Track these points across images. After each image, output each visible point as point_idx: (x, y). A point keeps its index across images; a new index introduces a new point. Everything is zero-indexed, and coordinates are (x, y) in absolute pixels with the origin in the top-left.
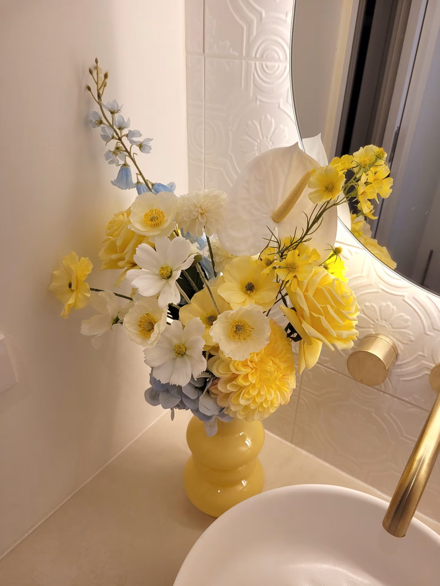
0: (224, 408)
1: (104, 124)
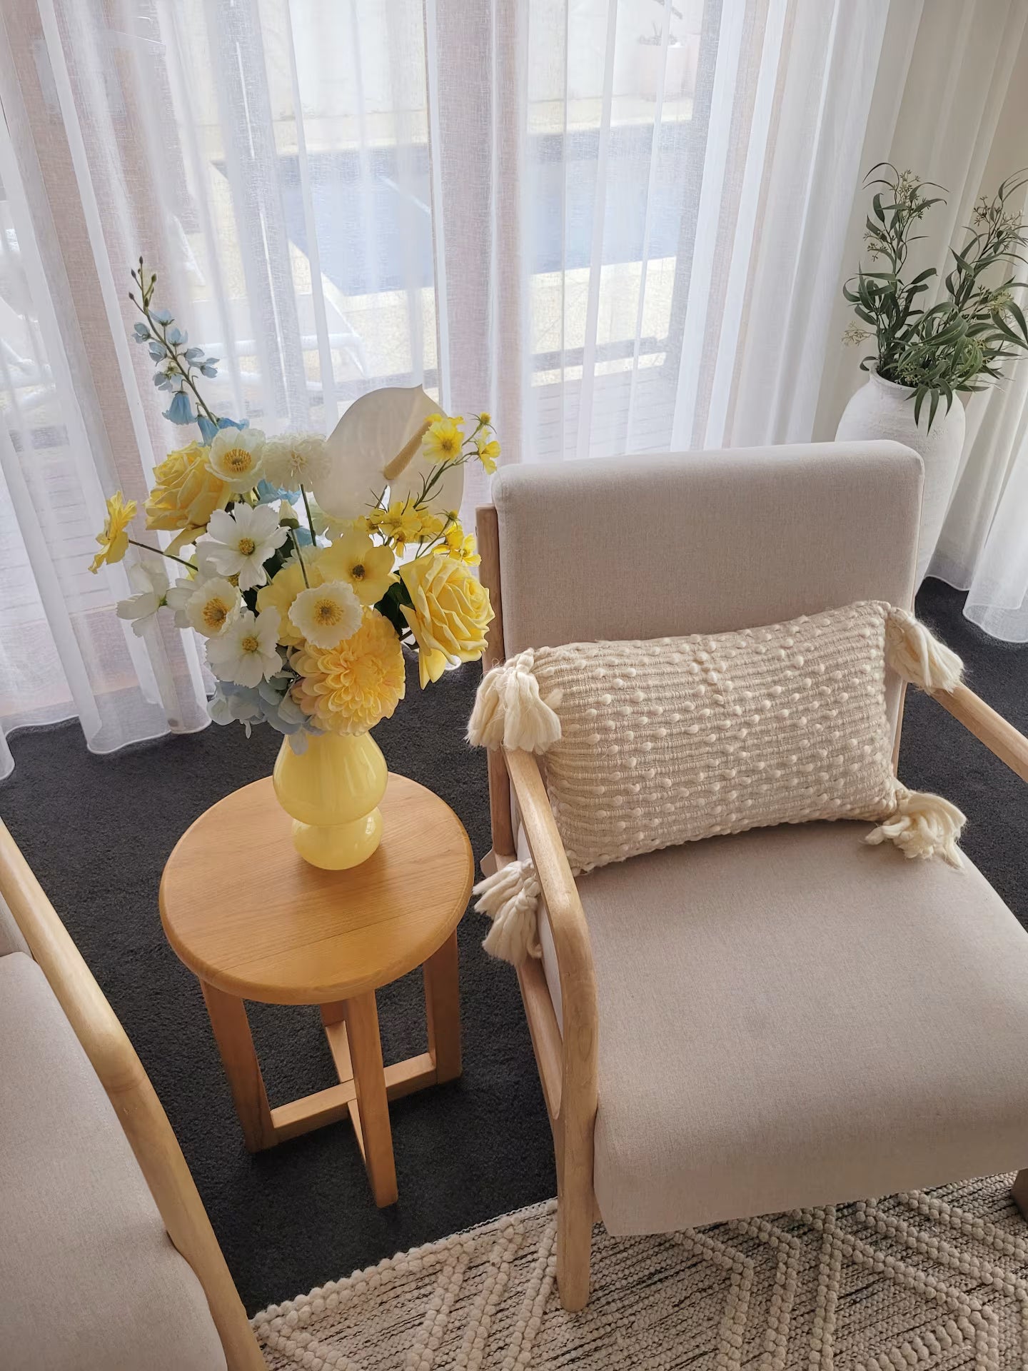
0: (309, 716)
1: (153, 338)
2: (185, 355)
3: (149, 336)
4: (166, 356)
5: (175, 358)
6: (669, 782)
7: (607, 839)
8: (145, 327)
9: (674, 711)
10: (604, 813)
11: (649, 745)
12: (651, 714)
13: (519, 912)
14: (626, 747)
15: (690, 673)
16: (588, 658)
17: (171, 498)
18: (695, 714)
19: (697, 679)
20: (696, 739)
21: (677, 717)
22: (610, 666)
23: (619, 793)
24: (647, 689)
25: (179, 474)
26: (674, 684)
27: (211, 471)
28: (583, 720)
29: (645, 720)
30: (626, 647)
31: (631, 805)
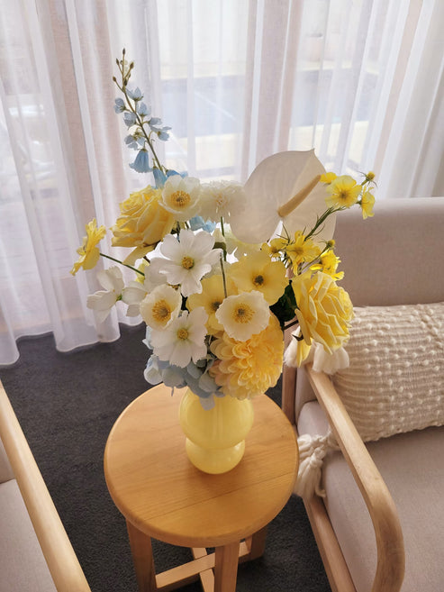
0: (221, 387)
2: (149, 123)
3: (125, 108)
4: (135, 123)
5: (141, 125)
6: (411, 395)
7: (372, 429)
8: (122, 101)
9: (413, 351)
10: (372, 413)
11: (400, 372)
12: (400, 353)
13: (312, 469)
14: (387, 373)
15: (421, 328)
16: (361, 317)
17: (131, 225)
18: (426, 353)
19: (425, 331)
20: (427, 369)
21: (416, 355)
22: (375, 322)
23: (381, 401)
24: (397, 337)
25: (139, 207)
26: (413, 335)
27: (161, 205)
28: (361, 355)
29: (397, 356)
30: (382, 310)
31: (388, 408)
